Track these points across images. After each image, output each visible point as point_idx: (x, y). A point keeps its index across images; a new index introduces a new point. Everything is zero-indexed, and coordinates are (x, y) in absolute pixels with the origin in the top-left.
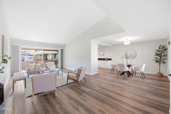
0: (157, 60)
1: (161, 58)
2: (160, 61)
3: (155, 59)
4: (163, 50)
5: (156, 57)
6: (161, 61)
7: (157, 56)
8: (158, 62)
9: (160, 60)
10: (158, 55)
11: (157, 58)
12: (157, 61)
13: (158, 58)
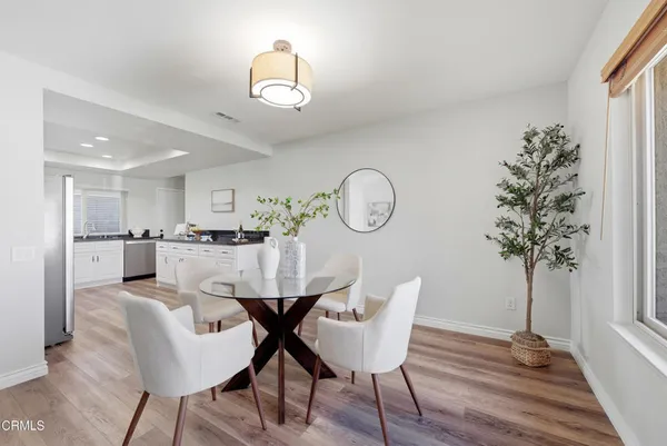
0: (512, 236)
1: (537, 223)
2: (534, 243)
3: (497, 232)
4: (551, 157)
5: (506, 212)
6: (537, 248)
7: (512, 204)
8: (520, 250)
9: (531, 236)
10: (519, 198)
11: (509, 224)
12: (512, 248)
13: (518, 221)
